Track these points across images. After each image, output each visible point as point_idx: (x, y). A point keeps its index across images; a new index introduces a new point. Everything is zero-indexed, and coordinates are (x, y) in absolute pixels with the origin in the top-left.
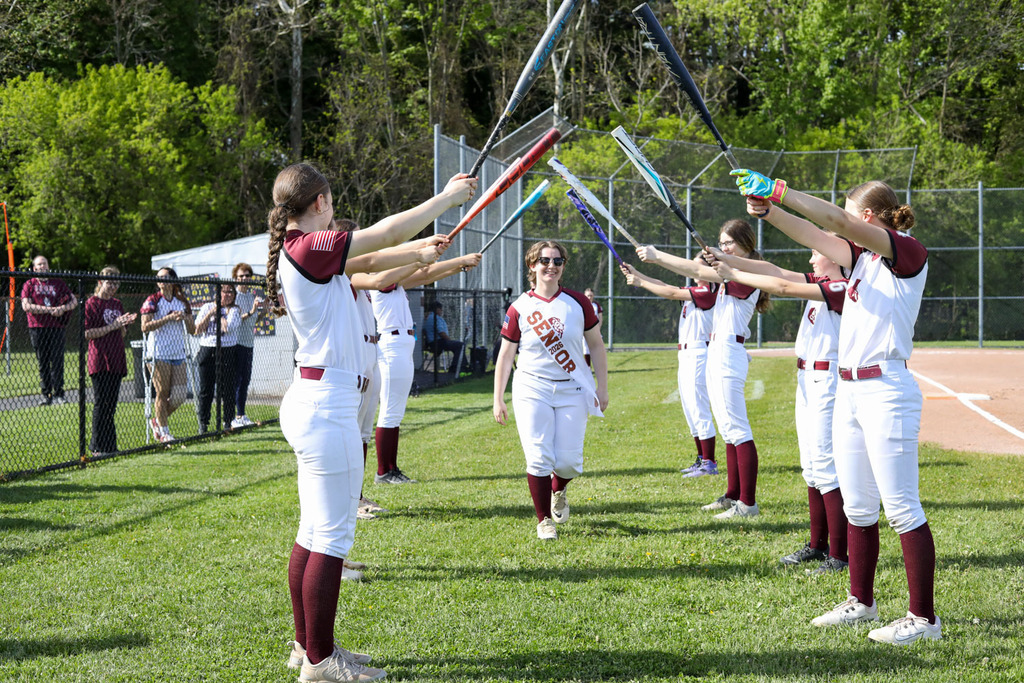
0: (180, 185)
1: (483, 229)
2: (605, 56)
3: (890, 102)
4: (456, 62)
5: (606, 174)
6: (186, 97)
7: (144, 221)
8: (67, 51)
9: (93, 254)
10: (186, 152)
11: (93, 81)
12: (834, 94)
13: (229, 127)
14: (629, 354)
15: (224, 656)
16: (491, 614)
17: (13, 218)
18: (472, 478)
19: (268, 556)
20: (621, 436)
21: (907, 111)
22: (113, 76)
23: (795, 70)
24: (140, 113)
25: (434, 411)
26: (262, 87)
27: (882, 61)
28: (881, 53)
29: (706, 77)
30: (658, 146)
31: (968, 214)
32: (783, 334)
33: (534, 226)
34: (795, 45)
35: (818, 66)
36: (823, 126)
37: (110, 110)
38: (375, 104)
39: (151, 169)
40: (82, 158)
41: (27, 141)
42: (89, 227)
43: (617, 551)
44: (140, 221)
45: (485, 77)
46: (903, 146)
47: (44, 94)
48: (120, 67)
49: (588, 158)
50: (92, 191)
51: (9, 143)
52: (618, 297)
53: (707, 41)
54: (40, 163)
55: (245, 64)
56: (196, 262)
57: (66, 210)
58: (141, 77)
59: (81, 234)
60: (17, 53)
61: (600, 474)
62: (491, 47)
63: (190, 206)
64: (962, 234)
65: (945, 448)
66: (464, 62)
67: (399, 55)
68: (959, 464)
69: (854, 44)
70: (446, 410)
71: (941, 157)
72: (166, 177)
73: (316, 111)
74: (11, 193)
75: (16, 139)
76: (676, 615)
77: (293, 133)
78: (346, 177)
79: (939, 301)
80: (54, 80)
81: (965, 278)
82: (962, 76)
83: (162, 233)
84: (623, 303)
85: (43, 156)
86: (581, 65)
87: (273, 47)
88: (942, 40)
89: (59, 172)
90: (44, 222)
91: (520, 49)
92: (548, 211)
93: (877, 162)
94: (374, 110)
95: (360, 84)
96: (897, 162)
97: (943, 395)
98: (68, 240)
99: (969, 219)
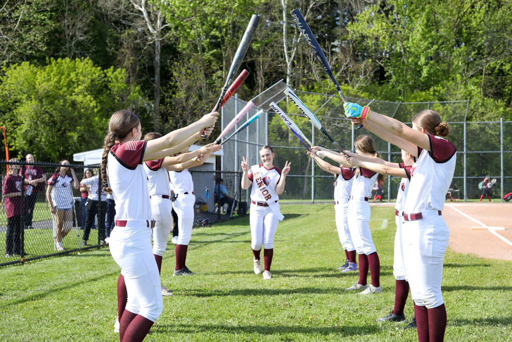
0: (97, 119)
1: (247, 141)
2: (312, 55)
3: (456, 78)
6: (100, 75)
7: (79, 137)
8: (42, 52)
9: (53, 153)
10: (101, 102)
11: (53, 67)
12: (428, 74)
13: (122, 90)
14: (322, 205)
17: (13, 135)
20: (309, 249)
21: (464, 82)
22: (64, 64)
23: (408, 62)
24: (77, 82)
26: (139, 70)
27: (452, 57)
28: (451, 53)
29: (363, 65)
30: (338, 100)
31: (496, 134)
33: (276, 140)
34: (408, 49)
35: (419, 60)
36: (422, 90)
37: (62, 81)
38: (196, 78)
39: (82, 110)
40: (48, 104)
41: (21, 96)
42: (51, 140)
44: (76, 136)
45: (252, 65)
46: (463, 100)
47: (29, 73)
48: (68, 59)
50: (53, 122)
51: (12, 97)
52: (317, 176)
53: (364, 47)
54: (27, 107)
55: (131, 58)
56: (96, 157)
57: (40, 131)
58: (78, 64)
59: (47, 143)
60: (17, 52)
62: (255, 50)
64: (493, 144)
65: (479, 257)
67: (208, 54)
68: (486, 266)
69: (437, 49)
70: (222, 234)
71: (482, 106)
72: (90, 114)
73: (167, 82)
74: (12, 122)
75: (15, 95)
77: (155, 93)
78: (181, 115)
80: (35, 65)
81: (494, 167)
82: (493, 65)
83: (87, 143)
84: (319, 179)
85: (28, 104)
86: (300, 59)
87: (145, 49)
88: (482, 47)
89: (36, 111)
90: (28, 137)
91: (270, 51)
92: (284, 133)
93: (450, 108)
94: (195, 81)
95: (188, 68)
96: (460, 108)
97: (481, 228)
98: (41, 146)
99: (496, 137)
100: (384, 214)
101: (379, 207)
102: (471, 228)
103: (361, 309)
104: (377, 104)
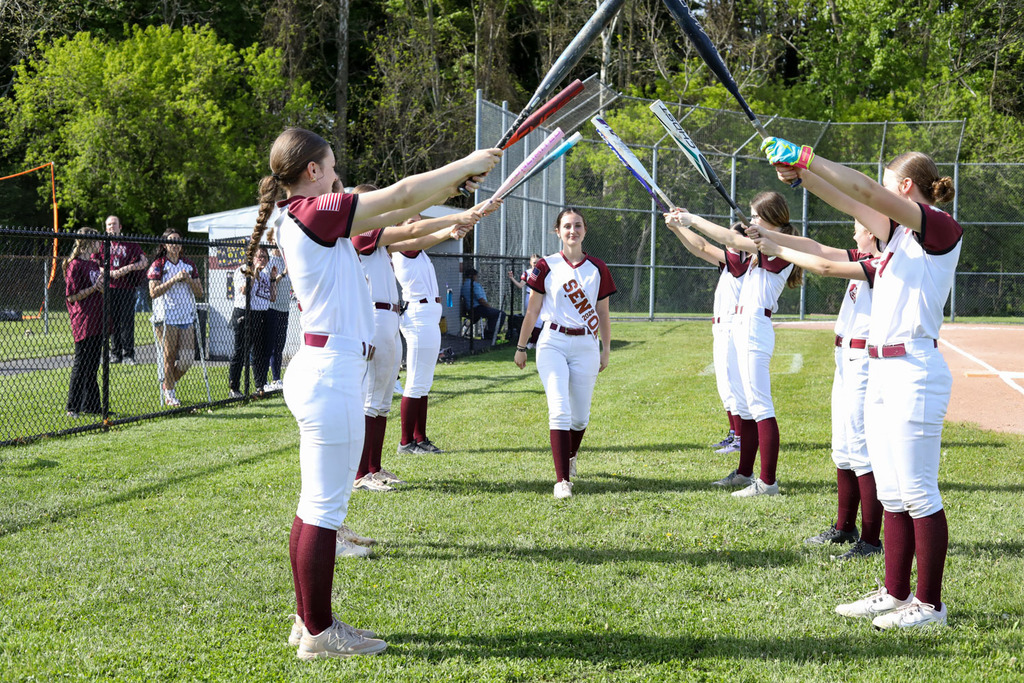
0: (225, 147)
1: (525, 196)
2: (653, 23)
3: (940, 75)
4: (502, 27)
5: (651, 142)
6: (232, 59)
7: (188, 182)
8: (114, 12)
9: (137, 215)
10: (232, 113)
11: (139, 42)
12: (884, 65)
13: (274, 90)
14: (670, 324)
15: (216, 636)
16: (499, 596)
17: (58, 178)
18: (497, 450)
19: (278, 528)
20: (653, 408)
21: (957, 83)
22: (159, 36)
23: (845, 40)
24: (186, 74)
25: (467, 378)
26: (307, 51)
27: (933, 32)
28: (931, 24)
29: (754, 46)
30: (704, 114)
31: (1016, 188)
32: (827, 307)
33: (578, 193)
34: (845, 14)
35: (868, 37)
36: (873, 97)
37: (156, 70)
38: (420, 68)
39: (196, 130)
40: (127, 118)
41: (73, 101)
42: (134, 187)
43: (636, 531)
44: (184, 181)
45: (532, 42)
46: (952, 118)
47: (90, 54)
48: (166, 28)
49: (634, 125)
50: (137, 152)
51: (55, 102)
52: (660, 266)
53: (756, 10)
54: (85, 123)
55: (291, 26)
56: (232, 224)
57: (111, 170)
58: (187, 38)
59: (125, 194)
60: (64, 12)
61: (627, 449)
62: (538, 12)
63: (234, 168)
64: (1010, 208)
65: (983, 429)
66: (511, 28)
67: (445, 20)
68: (997, 445)
69: (904, 15)
70: (480, 378)
71: (990, 131)
72: (211, 138)
73: (362, 74)
74: (57, 153)
75: (61, 99)
76: (692, 602)
77: (339, 96)
78: (391, 141)
79: (985, 276)
80: (101, 40)
81: (1012, 253)
82: (1014, 48)
83: (206, 194)
84: (662, 272)
85: (88, 115)
86: (628, 32)
87: (319, 10)
88: (994, 12)
89: (104, 132)
90: (89, 182)
91: (568, 15)
92: (593, 178)
93: (926, 134)
94: (420, 74)
95: (406, 48)
96: (946, 134)
97: (985, 373)
98: (112, 201)
99: (1017, 193)
100: (794, 344)
101: (782, 330)
102: (966, 374)
103: (762, 521)
104: (781, 124)
